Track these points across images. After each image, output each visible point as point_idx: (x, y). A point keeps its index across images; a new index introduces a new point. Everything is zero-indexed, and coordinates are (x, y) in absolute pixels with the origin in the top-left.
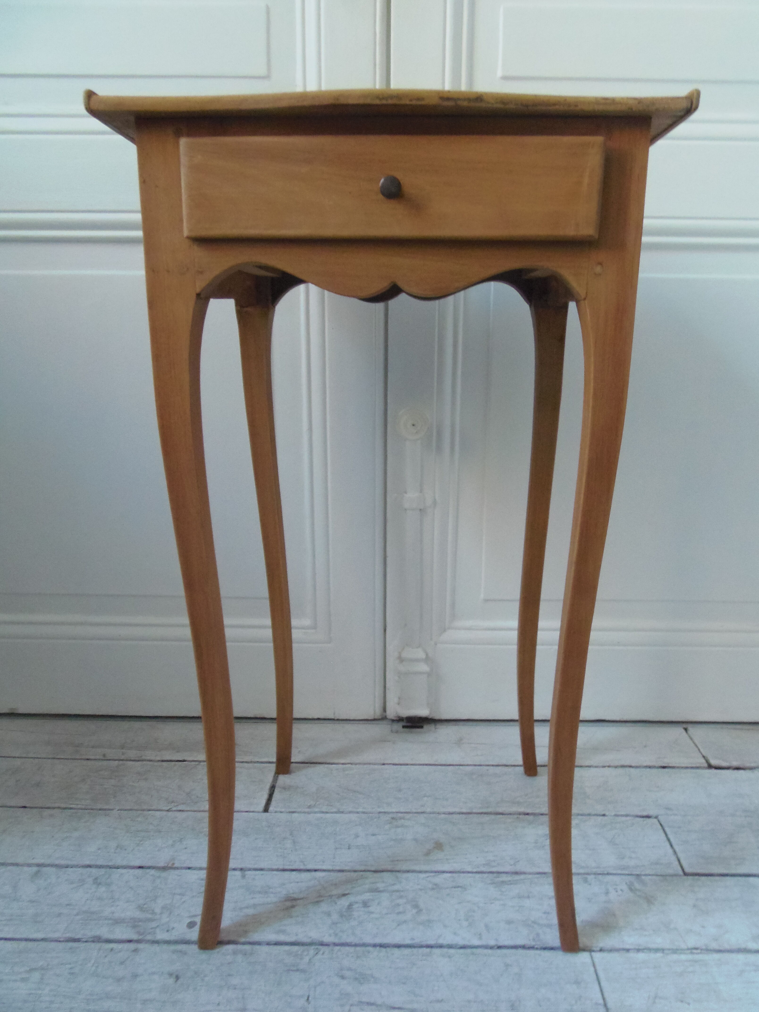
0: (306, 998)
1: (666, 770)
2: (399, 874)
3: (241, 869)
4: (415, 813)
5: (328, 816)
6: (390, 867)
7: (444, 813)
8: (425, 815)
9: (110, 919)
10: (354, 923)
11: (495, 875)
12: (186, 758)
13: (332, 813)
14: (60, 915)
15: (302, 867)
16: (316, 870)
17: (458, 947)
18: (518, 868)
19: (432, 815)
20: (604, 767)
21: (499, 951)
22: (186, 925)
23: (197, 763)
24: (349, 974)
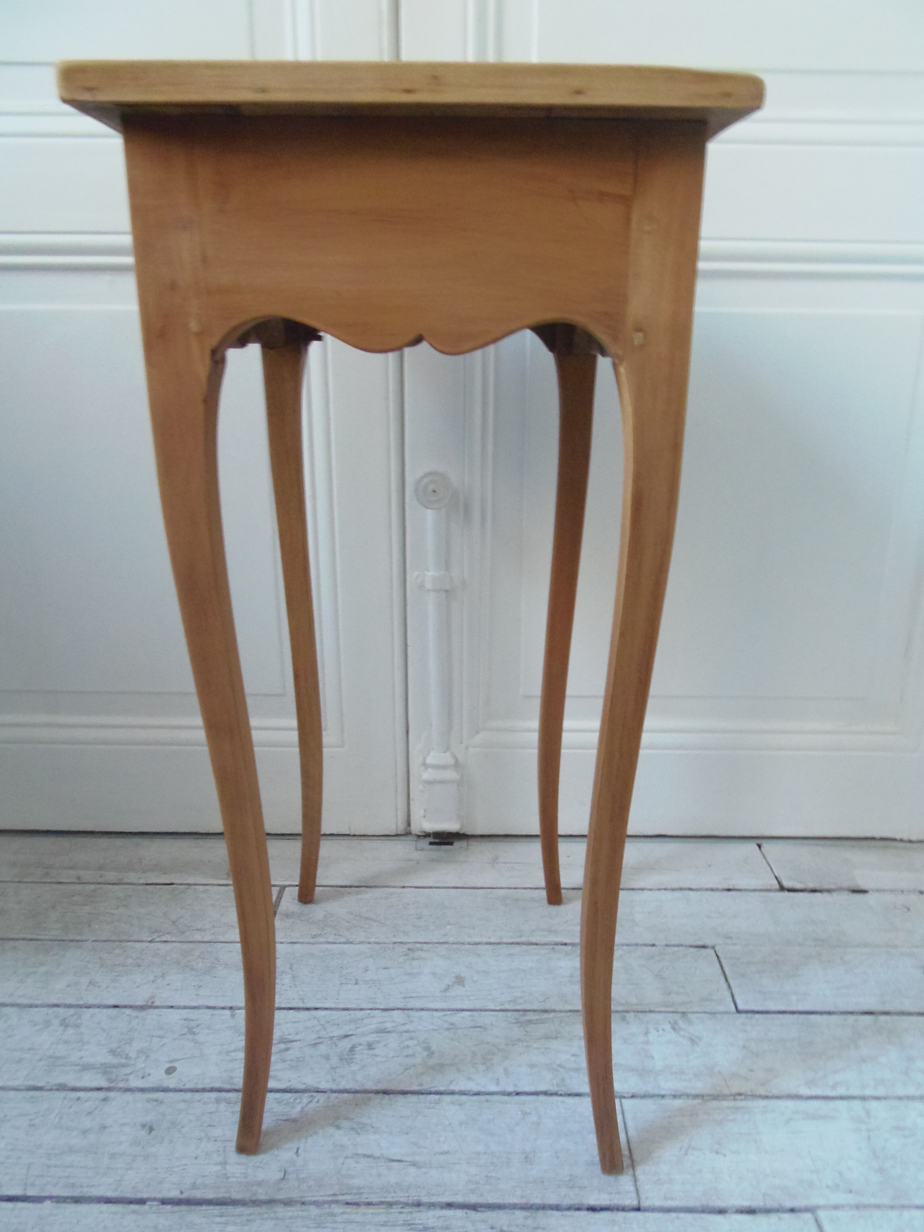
0: (295, 1150)
1: (731, 893)
2: (411, 1013)
3: (231, 1008)
4: (436, 943)
6: (401, 1005)
8: (446, 946)
9: (79, 1065)
10: (355, 1067)
11: (521, 1013)
12: (173, 881)
14: (20, 1061)
15: (301, 1005)
16: (316, 1009)
17: (471, 1093)
18: (548, 1005)
19: (455, 946)
20: (659, 889)
21: (517, 1098)
22: (163, 1071)
23: (187, 886)
24: (346, 1124)
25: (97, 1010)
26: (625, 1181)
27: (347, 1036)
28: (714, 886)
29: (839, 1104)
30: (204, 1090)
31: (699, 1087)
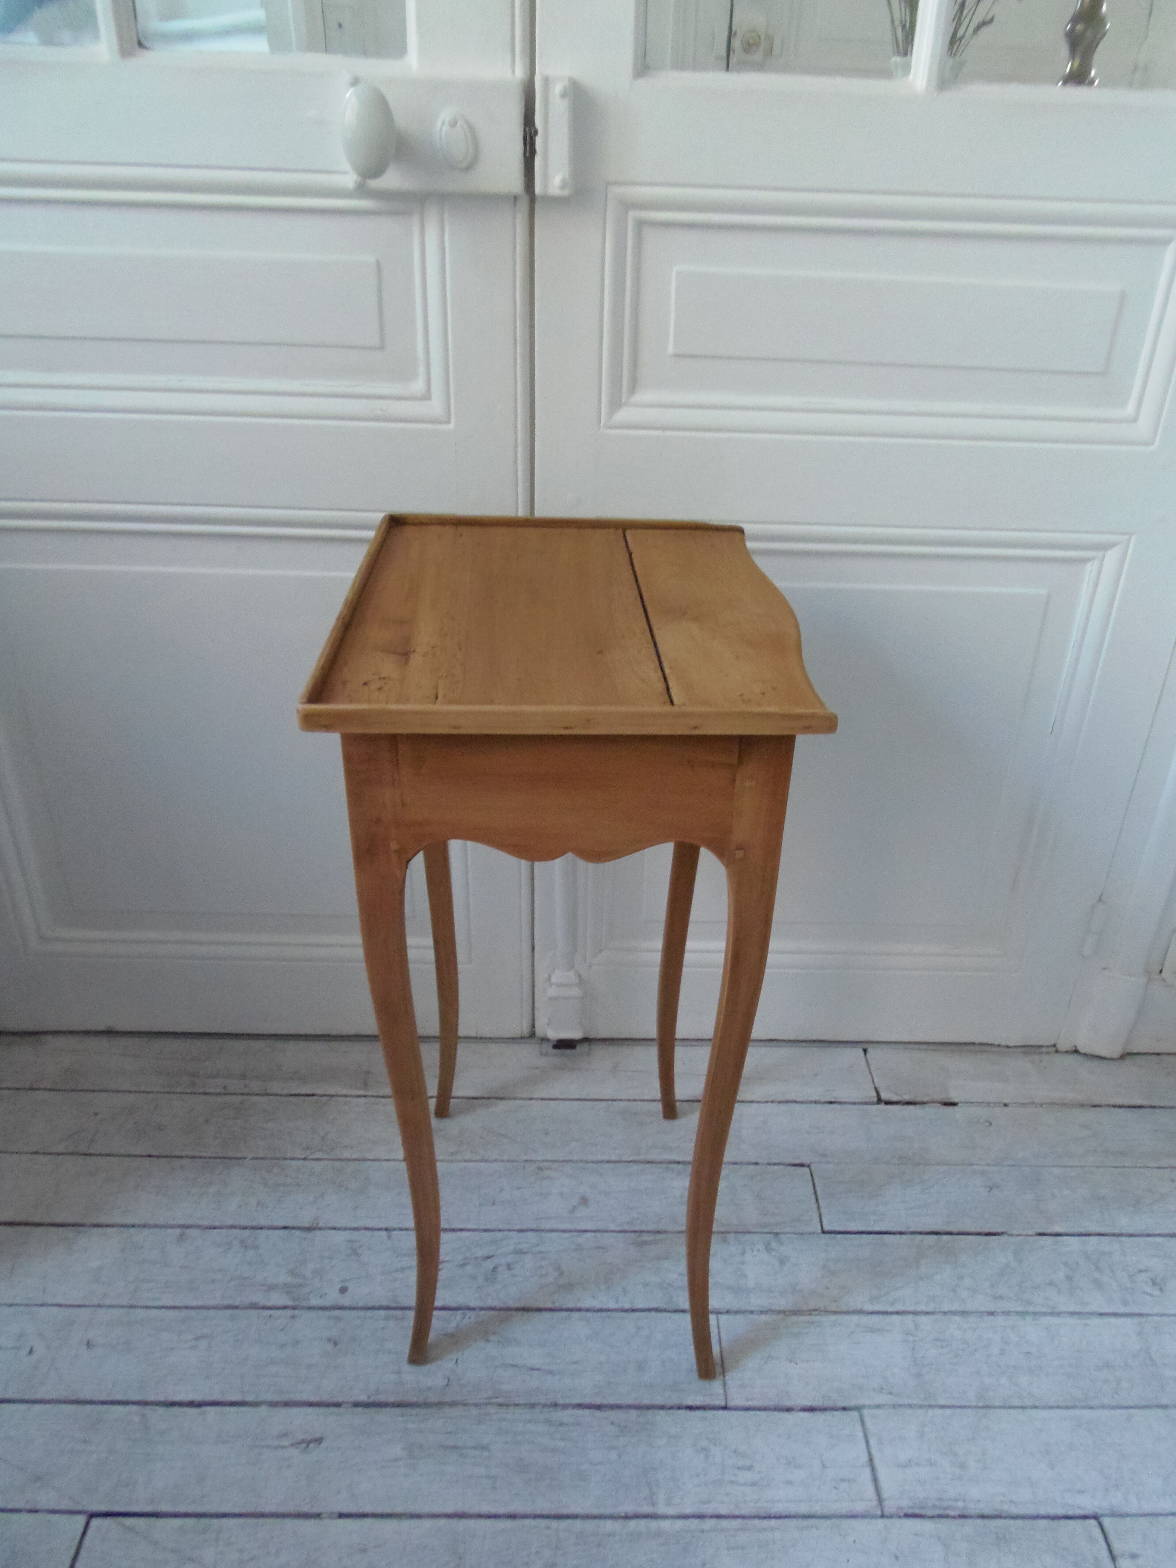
0: (455, 1361)
1: (833, 1106)
2: (543, 1234)
3: (386, 1229)
4: (563, 1161)
5: (471, 1164)
6: (534, 1226)
7: (593, 1162)
8: (572, 1164)
9: (264, 1285)
10: (498, 1286)
11: (637, 1234)
12: (315, 1092)
13: (475, 1161)
14: (214, 1281)
16: (461, 1230)
17: (595, 1310)
18: (661, 1227)
19: (579, 1165)
20: (767, 1102)
21: (633, 1314)
22: (337, 1290)
23: (328, 1098)
24: (493, 1338)
25: (271, 1232)
26: (716, 1386)
27: (489, 1257)
28: (817, 1098)
29: (895, 1318)
30: (373, 1308)
31: (782, 1303)
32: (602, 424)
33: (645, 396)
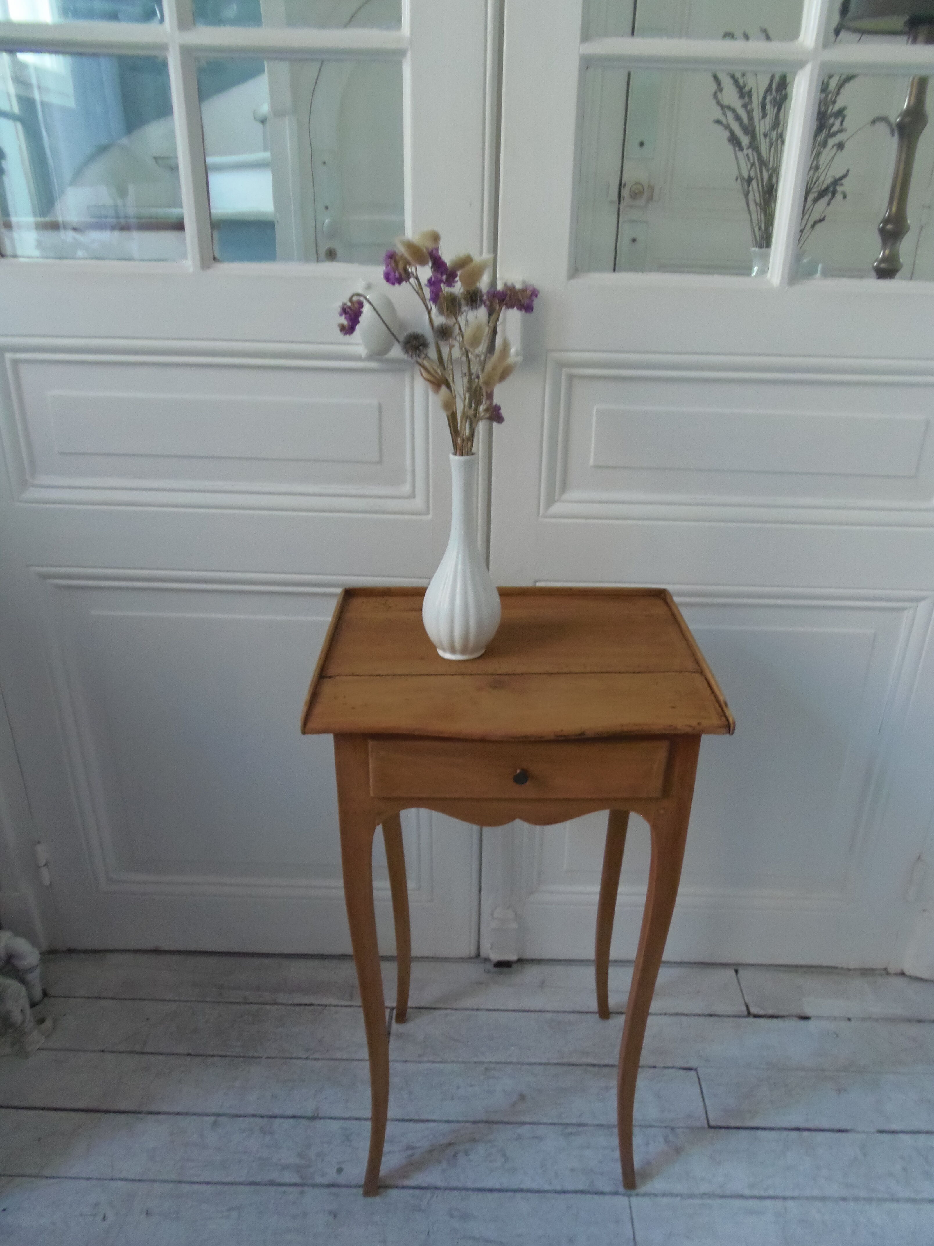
0: (427, 1233)
4: (504, 1063)
5: (435, 1065)
7: (528, 1064)
8: (512, 1066)
9: (279, 1165)
10: (458, 1169)
11: (564, 1126)
12: (313, 1002)
13: (438, 1062)
14: (240, 1161)
16: (428, 1121)
17: (534, 1191)
18: (582, 1120)
19: (518, 1066)
21: (563, 1195)
22: (335, 1171)
25: (283, 1120)
28: (700, 1012)
29: (768, 1202)
32: (540, 515)
33: (573, 494)
